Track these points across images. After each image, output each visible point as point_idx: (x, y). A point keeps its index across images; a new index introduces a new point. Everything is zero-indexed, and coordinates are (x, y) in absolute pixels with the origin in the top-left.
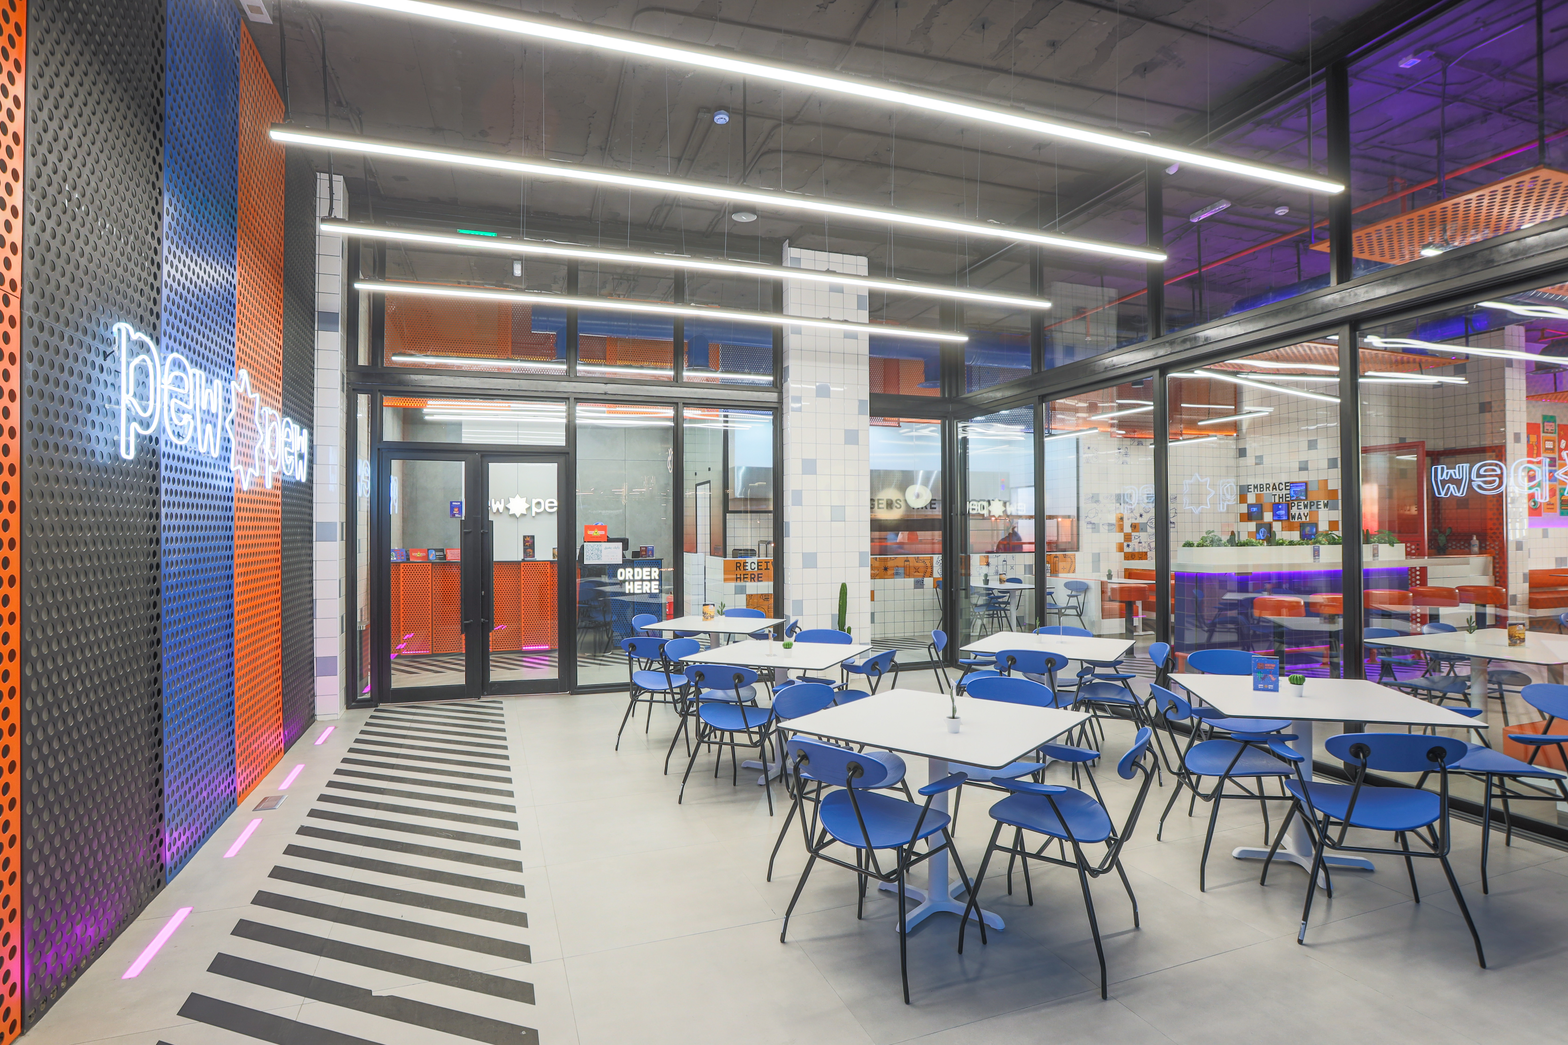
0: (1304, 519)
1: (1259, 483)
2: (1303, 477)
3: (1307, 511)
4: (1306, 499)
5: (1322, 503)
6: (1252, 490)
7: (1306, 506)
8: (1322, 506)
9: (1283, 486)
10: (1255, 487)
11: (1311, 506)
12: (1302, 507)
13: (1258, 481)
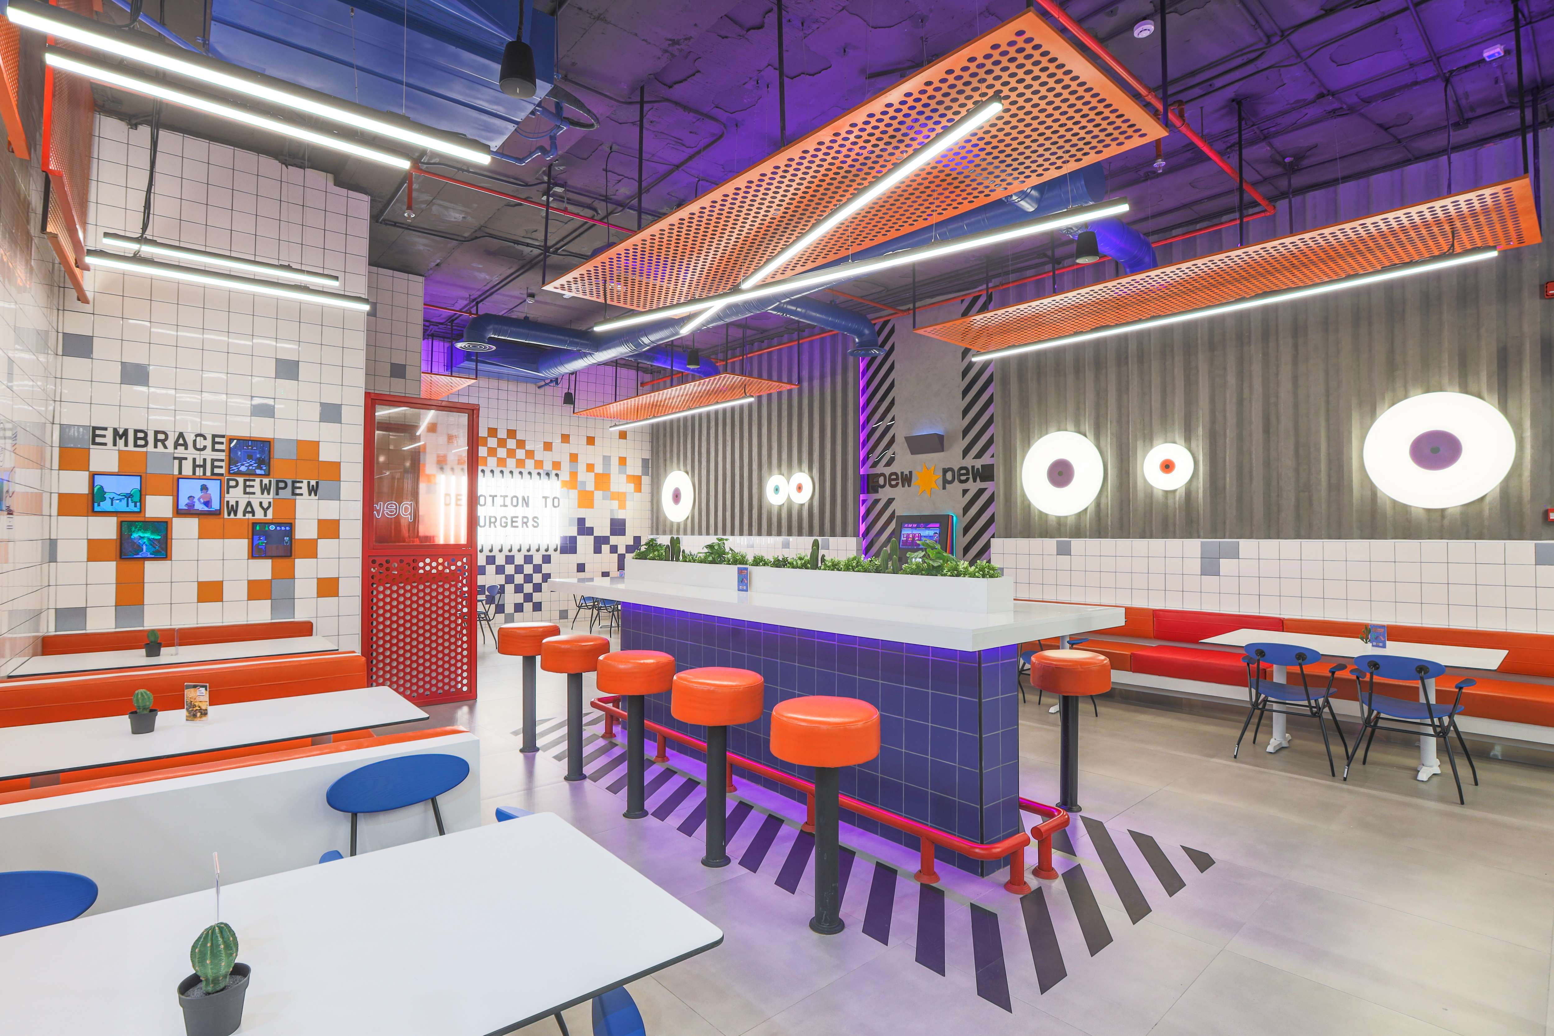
0: (259, 515)
1: (132, 426)
2: (260, 429)
3: (267, 499)
4: (267, 475)
5: (304, 485)
6: (109, 439)
7: (265, 489)
8: (305, 490)
9: (208, 443)
10: (120, 435)
11: (278, 489)
12: (257, 489)
13: (131, 423)
